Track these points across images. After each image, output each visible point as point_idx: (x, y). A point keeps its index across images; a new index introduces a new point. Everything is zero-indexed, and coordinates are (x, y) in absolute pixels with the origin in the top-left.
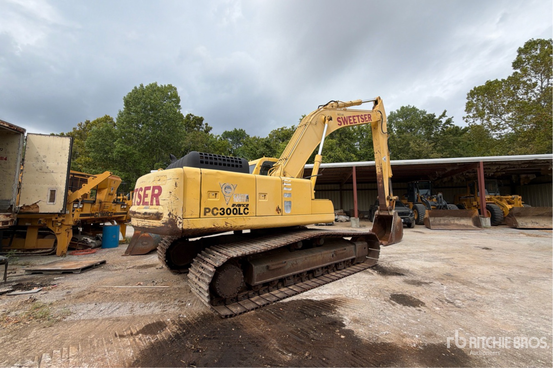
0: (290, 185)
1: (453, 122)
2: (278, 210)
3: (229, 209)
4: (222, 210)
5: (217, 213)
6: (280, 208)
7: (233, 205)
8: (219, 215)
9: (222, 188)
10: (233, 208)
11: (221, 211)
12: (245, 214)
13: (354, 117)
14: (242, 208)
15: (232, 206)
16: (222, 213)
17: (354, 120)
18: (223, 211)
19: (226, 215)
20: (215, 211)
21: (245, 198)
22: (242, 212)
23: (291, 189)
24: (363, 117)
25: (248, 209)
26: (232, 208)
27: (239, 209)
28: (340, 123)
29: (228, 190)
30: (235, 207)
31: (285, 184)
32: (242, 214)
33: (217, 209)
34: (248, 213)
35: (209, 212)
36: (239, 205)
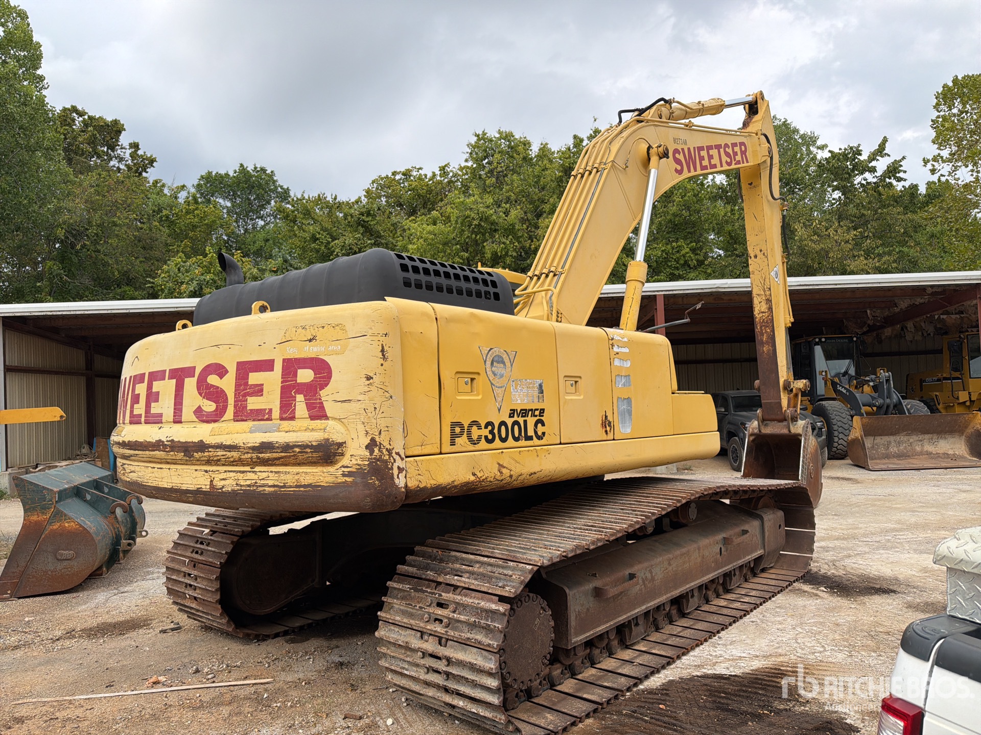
0: (626, 350)
1: (905, 172)
2: (606, 424)
3: (503, 423)
4: (490, 428)
5: (480, 437)
6: (610, 418)
7: (512, 413)
8: (483, 444)
9: (485, 362)
10: (513, 420)
11: (485, 432)
12: (539, 438)
13: (709, 148)
14: (531, 421)
15: (510, 417)
16: (490, 437)
17: (711, 157)
18: (491, 432)
19: (497, 443)
20: (475, 432)
21: (536, 392)
22: (531, 432)
23: (628, 364)
24: (730, 151)
25: (543, 425)
26: (510, 422)
27: (525, 422)
28: (679, 168)
29: (499, 369)
30: (516, 418)
31: (616, 349)
32: (530, 438)
33: (479, 428)
34: (544, 434)
35: (461, 434)
36: (524, 413)
